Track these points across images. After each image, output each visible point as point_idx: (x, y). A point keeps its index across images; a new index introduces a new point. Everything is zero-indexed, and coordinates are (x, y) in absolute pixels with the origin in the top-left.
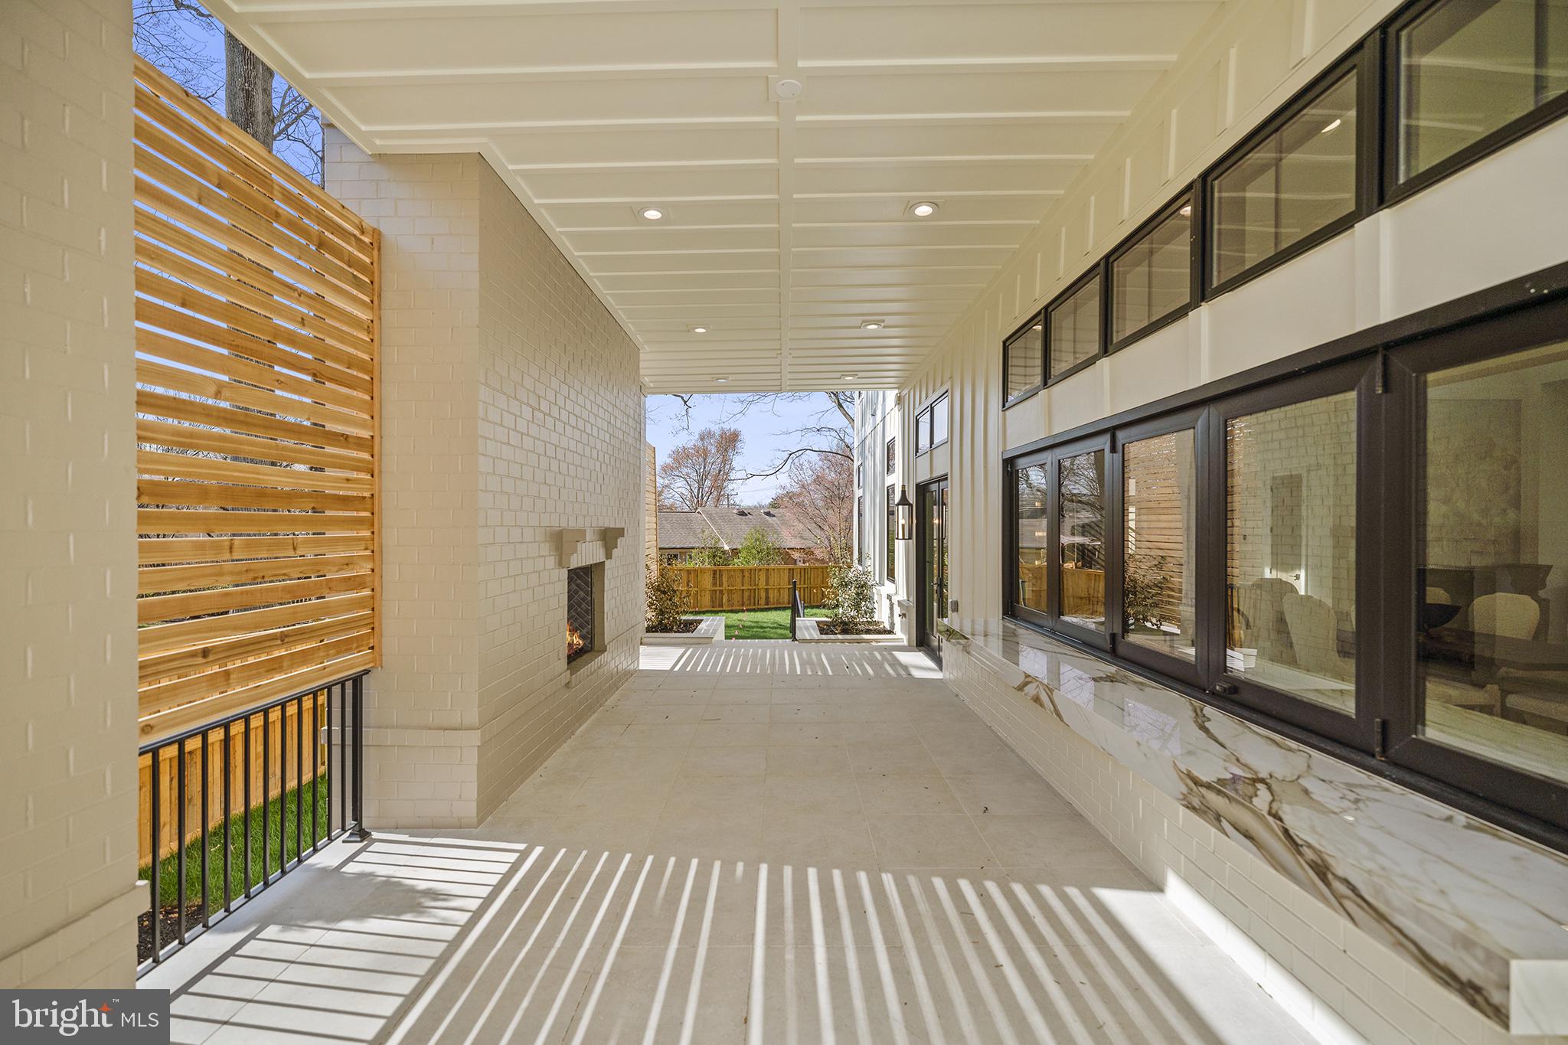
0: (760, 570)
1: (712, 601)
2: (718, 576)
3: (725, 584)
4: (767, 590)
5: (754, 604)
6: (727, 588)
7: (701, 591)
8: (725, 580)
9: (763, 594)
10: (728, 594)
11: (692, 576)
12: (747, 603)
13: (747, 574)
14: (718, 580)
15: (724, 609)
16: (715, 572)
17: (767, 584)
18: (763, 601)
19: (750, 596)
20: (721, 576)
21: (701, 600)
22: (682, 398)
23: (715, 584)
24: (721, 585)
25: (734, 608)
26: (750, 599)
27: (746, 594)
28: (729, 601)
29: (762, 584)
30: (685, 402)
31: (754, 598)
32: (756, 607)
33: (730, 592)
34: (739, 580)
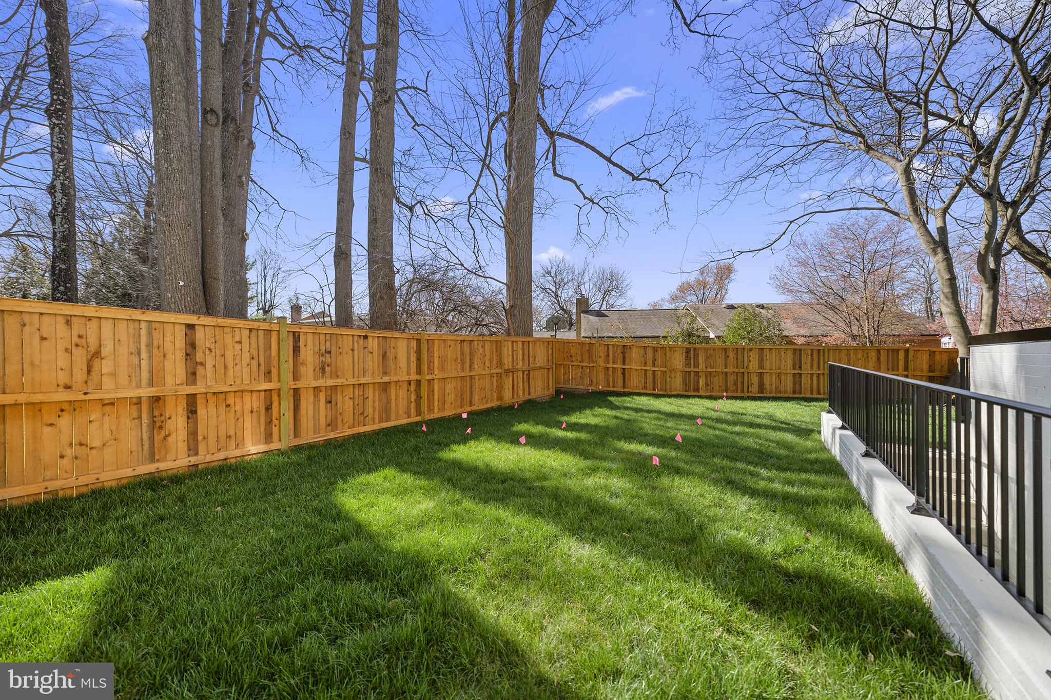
0: (751, 350)
1: (686, 384)
2: (692, 356)
3: (702, 366)
4: (761, 375)
5: (743, 391)
6: (705, 370)
7: (670, 372)
8: (701, 359)
9: (755, 379)
10: (706, 377)
11: (659, 354)
12: (731, 389)
13: (732, 355)
14: (692, 360)
15: (700, 394)
16: (688, 351)
17: (761, 366)
18: (755, 388)
19: (736, 381)
20: (696, 355)
21: (670, 382)
22: (657, 182)
23: (688, 365)
24: (696, 365)
25: (714, 394)
26: (736, 384)
27: (731, 378)
28: (707, 384)
29: (754, 365)
30: (661, 186)
31: (743, 383)
32: (746, 394)
33: (709, 375)
34: (720, 361)
